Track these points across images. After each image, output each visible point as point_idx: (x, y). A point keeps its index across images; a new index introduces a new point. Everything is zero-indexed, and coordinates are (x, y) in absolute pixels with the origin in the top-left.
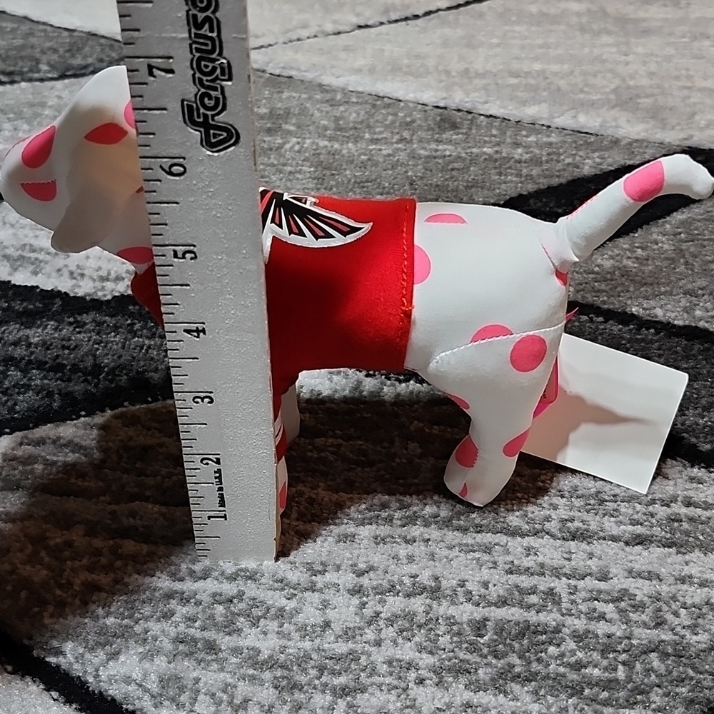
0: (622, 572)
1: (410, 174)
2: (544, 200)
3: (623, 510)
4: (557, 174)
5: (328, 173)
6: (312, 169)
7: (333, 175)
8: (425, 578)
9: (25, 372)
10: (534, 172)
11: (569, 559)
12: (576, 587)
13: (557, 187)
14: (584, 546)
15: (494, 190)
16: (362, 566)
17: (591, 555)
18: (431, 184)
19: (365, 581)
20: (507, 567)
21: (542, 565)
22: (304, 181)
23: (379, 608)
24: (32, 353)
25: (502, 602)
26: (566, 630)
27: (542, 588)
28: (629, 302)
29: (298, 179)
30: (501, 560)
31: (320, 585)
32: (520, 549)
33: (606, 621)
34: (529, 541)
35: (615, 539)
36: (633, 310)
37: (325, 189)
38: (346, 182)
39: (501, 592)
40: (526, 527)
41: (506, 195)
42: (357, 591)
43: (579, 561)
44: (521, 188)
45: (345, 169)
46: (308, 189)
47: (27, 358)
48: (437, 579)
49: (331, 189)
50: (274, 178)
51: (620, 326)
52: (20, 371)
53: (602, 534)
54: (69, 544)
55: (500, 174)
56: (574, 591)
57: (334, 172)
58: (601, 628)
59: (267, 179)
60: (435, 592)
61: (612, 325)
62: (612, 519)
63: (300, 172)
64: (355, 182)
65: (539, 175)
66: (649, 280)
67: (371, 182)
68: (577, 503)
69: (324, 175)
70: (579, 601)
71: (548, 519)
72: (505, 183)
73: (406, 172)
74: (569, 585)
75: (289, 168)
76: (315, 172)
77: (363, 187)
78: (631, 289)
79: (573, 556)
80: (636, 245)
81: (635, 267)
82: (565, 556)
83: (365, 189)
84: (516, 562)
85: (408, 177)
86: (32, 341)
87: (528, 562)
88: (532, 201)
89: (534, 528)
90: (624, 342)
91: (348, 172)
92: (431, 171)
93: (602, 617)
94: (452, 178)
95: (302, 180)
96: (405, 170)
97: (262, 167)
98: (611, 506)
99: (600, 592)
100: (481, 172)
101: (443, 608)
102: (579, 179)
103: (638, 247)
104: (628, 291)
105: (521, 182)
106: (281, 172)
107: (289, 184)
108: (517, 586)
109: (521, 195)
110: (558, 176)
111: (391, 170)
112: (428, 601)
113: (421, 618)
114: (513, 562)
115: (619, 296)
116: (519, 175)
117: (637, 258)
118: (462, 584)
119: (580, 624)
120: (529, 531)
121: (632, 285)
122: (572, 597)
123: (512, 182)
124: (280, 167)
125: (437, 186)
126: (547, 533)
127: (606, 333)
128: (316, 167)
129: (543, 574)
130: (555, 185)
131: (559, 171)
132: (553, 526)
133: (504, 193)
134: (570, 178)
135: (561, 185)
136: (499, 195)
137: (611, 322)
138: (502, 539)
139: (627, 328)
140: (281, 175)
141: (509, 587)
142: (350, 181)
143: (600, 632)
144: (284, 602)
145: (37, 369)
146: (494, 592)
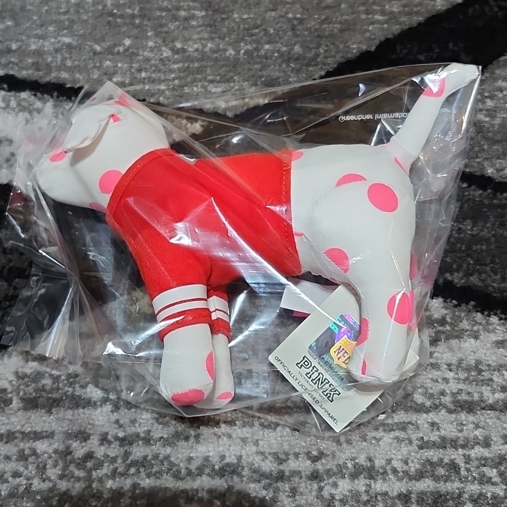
0: (500, 439)
1: (290, 15)
2: (409, 46)
3: (495, 379)
4: (415, 9)
5: (218, 17)
6: (203, 13)
7: (223, 19)
8: (362, 460)
9: (9, 281)
10: (395, 9)
11: (461, 431)
12: (469, 456)
13: (416, 27)
14: (471, 418)
15: (364, 33)
16: (315, 453)
17: (477, 426)
18: (310, 28)
19: (319, 466)
20: (419, 443)
21: (443, 439)
22: (199, 29)
23: (333, 491)
24: (10, 261)
25: (420, 475)
26: (466, 496)
27: (446, 461)
28: (486, 164)
29: (193, 26)
30: (414, 437)
31: (287, 474)
32: (426, 426)
33: (492, 484)
34: (432, 417)
35: (492, 408)
36: (489, 171)
37: (219, 38)
38: (236, 28)
39: (418, 466)
40: (428, 404)
41: (375, 39)
42: (315, 476)
43: (470, 433)
44: (387, 29)
45: (232, 11)
46: (204, 39)
47: (7, 267)
48: (370, 460)
49: (223, 39)
50: (172, 26)
51: (481, 192)
52: (6, 281)
53: (483, 405)
54: (89, 456)
55: (367, 12)
56: (468, 459)
57: (223, 16)
58: (489, 490)
59: (165, 29)
60: (371, 472)
61: (475, 190)
62: (489, 388)
63: (193, 17)
64: (244, 29)
65: (400, 12)
66: (499, 137)
67: (258, 28)
68: (463, 375)
69: (215, 21)
70: (473, 469)
71: (443, 393)
72: (373, 23)
73: (287, 13)
74: (464, 455)
75: (183, 13)
76: (207, 16)
77: (252, 35)
78: (486, 147)
79: (465, 428)
80: (486, 94)
81: (486, 122)
82: (459, 428)
83: (254, 37)
84: (426, 439)
85: (289, 20)
86: (6, 246)
87: (434, 437)
88: (398, 47)
89: (434, 404)
90: (485, 210)
91: (236, 16)
92: (308, 10)
93: (489, 481)
94: (326, 19)
95: (196, 28)
96: (284, 10)
97: (158, 13)
98: (486, 375)
99: (486, 459)
100: (351, 10)
101: (379, 486)
102: (433, 16)
103: (487, 97)
104: (484, 150)
105: (386, 22)
106: (175, 18)
107: (186, 33)
108: (428, 461)
109: (387, 40)
110: (417, 13)
111: (272, 10)
112: (367, 482)
113: (365, 498)
114: (423, 437)
115: (477, 157)
116: (383, 13)
117: (487, 110)
118: (389, 461)
119: (474, 488)
120: (431, 407)
121: (486, 143)
122: (468, 466)
123: (378, 22)
124: (174, 12)
125: (316, 30)
126: (444, 407)
127: (470, 199)
128: (206, 10)
129: (445, 447)
130: (415, 25)
131: (416, 6)
132: (447, 400)
133: (373, 37)
134: (426, 15)
135: (420, 24)
136: (370, 39)
137: (473, 187)
138: (413, 417)
139: (486, 193)
140: (177, 23)
141: (422, 461)
142: (239, 27)
143: (489, 495)
144: (264, 492)
145: (19, 277)
146: (413, 467)
